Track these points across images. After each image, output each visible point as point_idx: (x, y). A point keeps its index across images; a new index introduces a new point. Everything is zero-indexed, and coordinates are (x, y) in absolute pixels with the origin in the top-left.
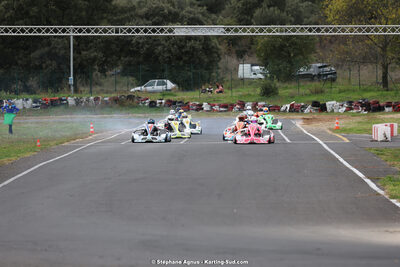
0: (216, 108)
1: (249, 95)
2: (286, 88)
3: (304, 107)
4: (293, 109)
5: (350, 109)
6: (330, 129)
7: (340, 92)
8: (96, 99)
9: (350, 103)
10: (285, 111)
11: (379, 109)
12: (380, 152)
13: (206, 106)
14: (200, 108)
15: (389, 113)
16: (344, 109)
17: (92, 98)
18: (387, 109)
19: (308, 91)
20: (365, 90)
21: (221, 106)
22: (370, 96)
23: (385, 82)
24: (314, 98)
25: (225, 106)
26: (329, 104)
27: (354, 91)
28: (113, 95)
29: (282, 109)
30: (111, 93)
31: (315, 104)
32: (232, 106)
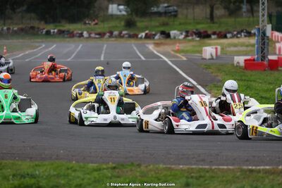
0: (93, 35)
1: (116, 26)
2: (143, 21)
3: (155, 35)
4: (147, 37)
5: (186, 36)
6: (173, 51)
7: (180, 24)
8: (8, 29)
9: (187, 32)
10: (141, 38)
11: (207, 36)
12: (208, 67)
13: (85, 34)
14: (81, 35)
15: (214, 39)
16: (183, 36)
17: (5, 28)
18: (213, 37)
19: (157, 24)
20: (198, 23)
21: (96, 34)
22: (201, 27)
23: (212, 17)
24: (162, 29)
25: (99, 34)
26: (173, 33)
27: (190, 24)
28: (20, 26)
29: (140, 36)
30: (19, 24)
31: (163, 33)
32: (104, 34)
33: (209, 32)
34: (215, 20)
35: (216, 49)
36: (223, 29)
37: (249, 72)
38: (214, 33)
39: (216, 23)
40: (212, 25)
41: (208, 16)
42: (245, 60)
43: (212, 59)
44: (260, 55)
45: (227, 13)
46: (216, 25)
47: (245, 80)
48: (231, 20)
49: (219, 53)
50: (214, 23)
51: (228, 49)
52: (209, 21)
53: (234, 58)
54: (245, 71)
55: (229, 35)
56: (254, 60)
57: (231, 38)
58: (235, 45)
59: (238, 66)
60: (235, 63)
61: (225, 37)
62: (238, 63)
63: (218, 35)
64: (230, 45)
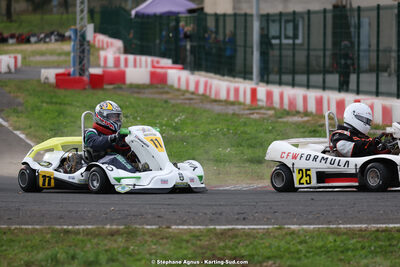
33: (6, 34)
34: (14, 17)
35: (16, 58)
36: (24, 31)
37: (61, 92)
38: (12, 36)
39: (15, 21)
40: (8, 24)
41: (4, 11)
42: (57, 75)
43: (10, 72)
44: (78, 67)
45: (30, 8)
46: (15, 25)
47: (56, 103)
48: (36, 18)
49: (19, 64)
50: (11, 21)
51: (32, 59)
52: (5, 18)
53: (40, 72)
54: (57, 90)
55: (33, 39)
56: (69, 74)
57: (36, 43)
58: (42, 54)
59: (46, 83)
60: (42, 79)
61: (28, 41)
62: (47, 78)
63: (18, 38)
64: (35, 53)
